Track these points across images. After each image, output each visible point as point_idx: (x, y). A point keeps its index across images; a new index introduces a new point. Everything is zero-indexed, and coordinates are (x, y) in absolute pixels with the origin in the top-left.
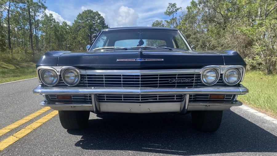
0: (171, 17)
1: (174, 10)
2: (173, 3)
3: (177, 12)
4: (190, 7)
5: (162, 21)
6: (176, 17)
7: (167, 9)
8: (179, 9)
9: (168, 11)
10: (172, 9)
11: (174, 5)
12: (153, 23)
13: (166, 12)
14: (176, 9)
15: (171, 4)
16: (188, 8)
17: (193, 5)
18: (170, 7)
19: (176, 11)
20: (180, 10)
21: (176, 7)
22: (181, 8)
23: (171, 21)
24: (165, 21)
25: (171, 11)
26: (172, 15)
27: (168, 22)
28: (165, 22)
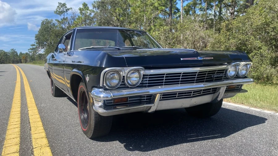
0: (62, 17)
1: (65, 10)
2: (63, 3)
3: (67, 13)
4: (83, 9)
5: (52, 20)
6: (67, 17)
7: (57, 8)
8: (70, 9)
9: (58, 10)
10: (62, 9)
11: (64, 5)
12: (42, 22)
13: (56, 11)
14: (66, 9)
15: (61, 3)
16: (80, 9)
17: (85, 7)
18: (60, 6)
19: (67, 11)
20: (70, 11)
21: (66, 7)
22: (71, 8)
23: (62, 20)
24: (56, 20)
25: (61, 10)
26: (63, 14)
27: (59, 21)
28: (56, 22)
